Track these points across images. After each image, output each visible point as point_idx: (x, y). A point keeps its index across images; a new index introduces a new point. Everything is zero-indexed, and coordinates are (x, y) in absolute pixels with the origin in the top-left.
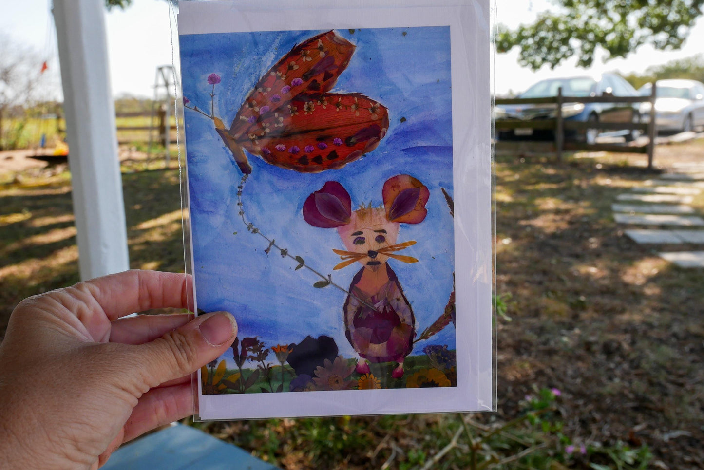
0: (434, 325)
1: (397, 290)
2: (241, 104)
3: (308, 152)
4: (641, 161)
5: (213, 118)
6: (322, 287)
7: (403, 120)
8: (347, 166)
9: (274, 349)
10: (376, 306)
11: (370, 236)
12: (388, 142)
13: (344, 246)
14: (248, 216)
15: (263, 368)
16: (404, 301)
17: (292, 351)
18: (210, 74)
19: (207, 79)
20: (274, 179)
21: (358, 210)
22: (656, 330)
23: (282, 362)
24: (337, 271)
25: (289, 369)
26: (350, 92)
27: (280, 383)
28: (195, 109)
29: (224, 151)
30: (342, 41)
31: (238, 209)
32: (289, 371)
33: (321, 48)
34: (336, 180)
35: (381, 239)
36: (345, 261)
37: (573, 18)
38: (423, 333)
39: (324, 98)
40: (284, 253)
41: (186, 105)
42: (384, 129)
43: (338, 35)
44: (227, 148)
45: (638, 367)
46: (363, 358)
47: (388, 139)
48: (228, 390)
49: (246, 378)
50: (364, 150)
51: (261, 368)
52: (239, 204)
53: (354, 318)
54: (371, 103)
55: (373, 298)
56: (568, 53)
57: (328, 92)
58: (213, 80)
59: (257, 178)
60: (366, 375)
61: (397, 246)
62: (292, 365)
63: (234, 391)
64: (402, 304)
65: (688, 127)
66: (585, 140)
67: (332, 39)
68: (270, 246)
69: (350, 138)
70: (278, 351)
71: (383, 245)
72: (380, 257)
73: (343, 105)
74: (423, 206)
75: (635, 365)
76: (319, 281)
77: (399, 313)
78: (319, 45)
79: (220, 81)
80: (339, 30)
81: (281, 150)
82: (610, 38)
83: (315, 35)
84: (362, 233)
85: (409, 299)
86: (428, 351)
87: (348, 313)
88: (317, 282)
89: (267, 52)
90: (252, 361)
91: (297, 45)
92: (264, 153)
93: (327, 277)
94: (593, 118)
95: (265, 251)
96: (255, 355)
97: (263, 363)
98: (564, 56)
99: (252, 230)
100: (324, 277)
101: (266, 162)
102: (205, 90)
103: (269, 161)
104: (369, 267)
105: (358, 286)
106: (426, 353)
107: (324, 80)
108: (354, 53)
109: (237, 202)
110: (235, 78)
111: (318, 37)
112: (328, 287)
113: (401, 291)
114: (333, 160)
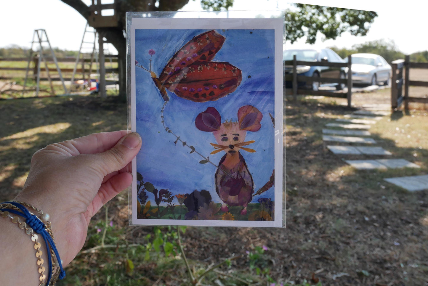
0: (264, 187)
1: (244, 167)
2: (165, 65)
3: (199, 91)
4: (343, 102)
5: (150, 72)
6: (204, 163)
7: (249, 77)
8: (220, 100)
9: (176, 196)
10: (233, 175)
11: (230, 137)
12: (241, 88)
13: (216, 142)
14: (166, 124)
15: (171, 206)
16: (248, 173)
17: (186, 197)
18: (150, 50)
19: (148, 52)
20: (181, 105)
21: (224, 123)
22: (338, 209)
23: (181, 204)
24: (212, 155)
25: (184, 207)
26: (222, 61)
27: (179, 215)
28: (141, 67)
29: (155, 89)
30: (218, 35)
31: (161, 119)
32: (184, 209)
33: (208, 39)
34: (213, 106)
35: (236, 139)
36: (217, 149)
37: (303, 14)
38: (258, 191)
39: (208, 64)
40: (184, 144)
41: (137, 64)
42: (239, 81)
43: (217, 32)
44: (157, 88)
45: (324, 232)
46: (225, 204)
47: (241, 87)
48: (151, 217)
49: (161, 211)
50: (228, 92)
51: (169, 206)
52: (161, 117)
53: (221, 181)
54: (233, 68)
55: (231, 170)
56: (301, 34)
57: (211, 61)
58: (152, 52)
59: (172, 104)
60: (226, 212)
61: (244, 143)
62: (186, 205)
63: (154, 217)
64: (247, 174)
65: (374, 82)
66: (312, 88)
67: (213, 34)
68: (177, 140)
69: (221, 85)
70: (180, 197)
71: (237, 142)
72: (236, 149)
73: (218, 68)
74: (259, 122)
75: (322, 231)
76: (202, 160)
77: (245, 180)
78: (206, 37)
79: (155, 53)
80: (217, 30)
81: (185, 90)
82: (325, 27)
83: (205, 32)
84: (226, 135)
85: (250, 172)
86: (260, 201)
87: (218, 178)
88: (201, 160)
89: (180, 39)
90: (165, 202)
91: (195, 37)
92: (176, 91)
93: (207, 158)
94: (316, 75)
95: (174, 142)
96: (167, 199)
97: (171, 204)
98: (299, 36)
99: (168, 131)
100: (205, 158)
101: (177, 96)
102: (147, 58)
103: (178, 95)
104: (229, 154)
105: (223, 163)
106: (259, 202)
107: (209, 55)
108: (225, 42)
109: (161, 115)
110: (163, 52)
111: (206, 33)
112: (207, 164)
113: (246, 167)
114: (212, 96)
